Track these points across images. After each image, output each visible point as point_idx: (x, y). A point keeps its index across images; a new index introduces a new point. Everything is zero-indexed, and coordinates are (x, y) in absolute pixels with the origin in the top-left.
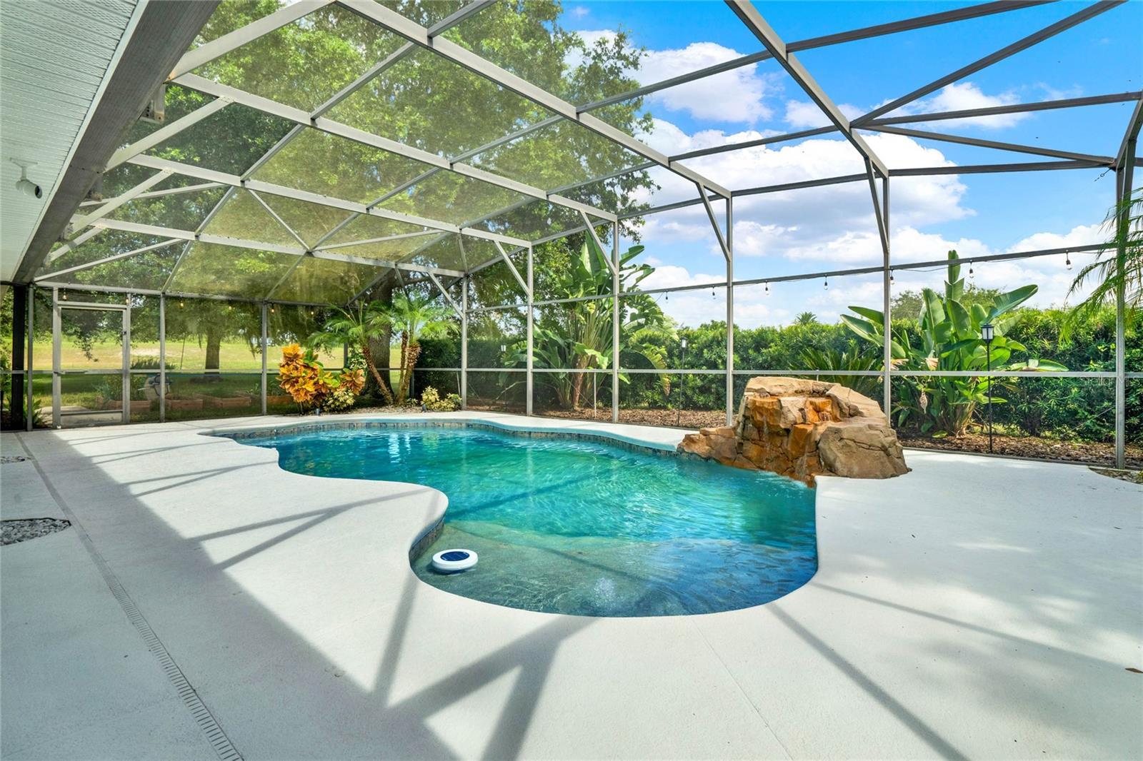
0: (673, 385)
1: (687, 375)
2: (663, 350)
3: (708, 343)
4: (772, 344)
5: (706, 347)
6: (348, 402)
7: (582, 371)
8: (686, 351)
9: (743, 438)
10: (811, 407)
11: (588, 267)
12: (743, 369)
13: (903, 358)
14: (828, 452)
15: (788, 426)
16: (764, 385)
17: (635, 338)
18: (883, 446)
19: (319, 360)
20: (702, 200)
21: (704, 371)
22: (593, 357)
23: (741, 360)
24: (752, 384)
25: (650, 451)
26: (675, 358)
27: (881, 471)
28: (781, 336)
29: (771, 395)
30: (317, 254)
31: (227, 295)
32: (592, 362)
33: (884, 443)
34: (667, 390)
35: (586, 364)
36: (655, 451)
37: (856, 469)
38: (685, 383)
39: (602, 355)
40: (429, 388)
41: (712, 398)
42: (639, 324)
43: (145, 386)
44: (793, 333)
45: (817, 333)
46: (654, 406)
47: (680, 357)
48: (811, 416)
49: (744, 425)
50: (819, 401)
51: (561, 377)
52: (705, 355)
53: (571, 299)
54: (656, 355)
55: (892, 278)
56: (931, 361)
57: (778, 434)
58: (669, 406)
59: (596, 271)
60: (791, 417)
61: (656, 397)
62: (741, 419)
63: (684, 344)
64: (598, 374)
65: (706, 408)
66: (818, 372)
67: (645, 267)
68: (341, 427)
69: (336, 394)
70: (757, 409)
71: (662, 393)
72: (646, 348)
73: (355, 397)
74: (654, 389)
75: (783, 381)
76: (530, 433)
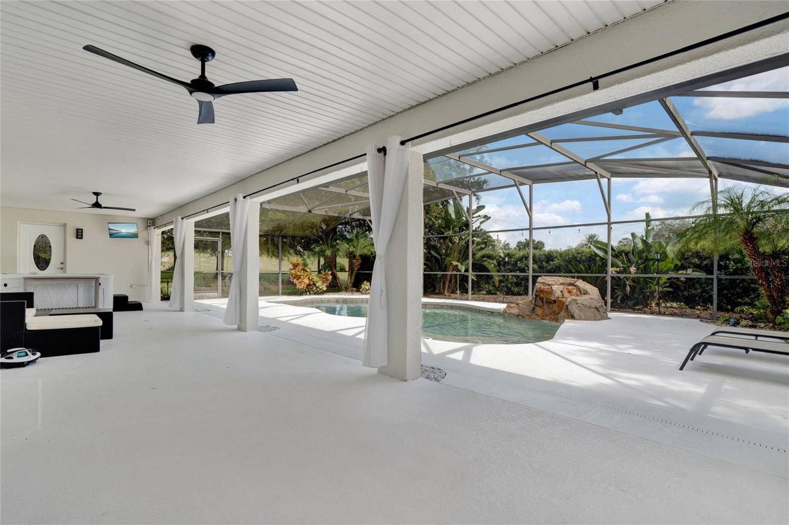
0: (500, 281)
1: (508, 276)
2: (495, 262)
3: (520, 258)
4: (556, 259)
5: (519, 260)
6: (324, 289)
7: (449, 273)
8: (508, 263)
9: (536, 305)
10: (566, 291)
11: (453, 216)
12: (540, 272)
13: (620, 267)
14: (571, 309)
15: (555, 299)
16: (545, 280)
17: (480, 254)
18: (596, 307)
19: (309, 266)
20: (515, 185)
21: (518, 273)
22: (457, 266)
23: (539, 268)
24: (540, 280)
25: (490, 313)
26: (502, 267)
27: (594, 318)
28: (561, 254)
29: (549, 285)
30: (313, 212)
31: (264, 232)
32: (456, 268)
33: (597, 306)
34: (497, 284)
35: (452, 269)
36: (492, 312)
37: (583, 317)
38: (507, 280)
39: (461, 264)
40: (365, 282)
41: (522, 288)
42: (481, 248)
43: (226, 279)
44: (567, 253)
45: (580, 254)
46: (489, 293)
47: (504, 266)
48: (566, 294)
49: (535, 299)
50: (570, 288)
51: (438, 276)
52: (519, 265)
53: (446, 234)
54: (491, 265)
55: (611, 228)
56: (633, 269)
57: (550, 303)
58: (498, 293)
59: (458, 219)
60: (556, 295)
61: (491, 288)
62: (534, 296)
63: (507, 259)
64: (460, 275)
65: (519, 294)
66: (576, 275)
67: (485, 216)
68: (323, 302)
69: (317, 284)
70: (541, 291)
71: (494, 286)
72: (485, 261)
73: (327, 287)
74: (489, 283)
75: (555, 278)
76: (426, 305)
